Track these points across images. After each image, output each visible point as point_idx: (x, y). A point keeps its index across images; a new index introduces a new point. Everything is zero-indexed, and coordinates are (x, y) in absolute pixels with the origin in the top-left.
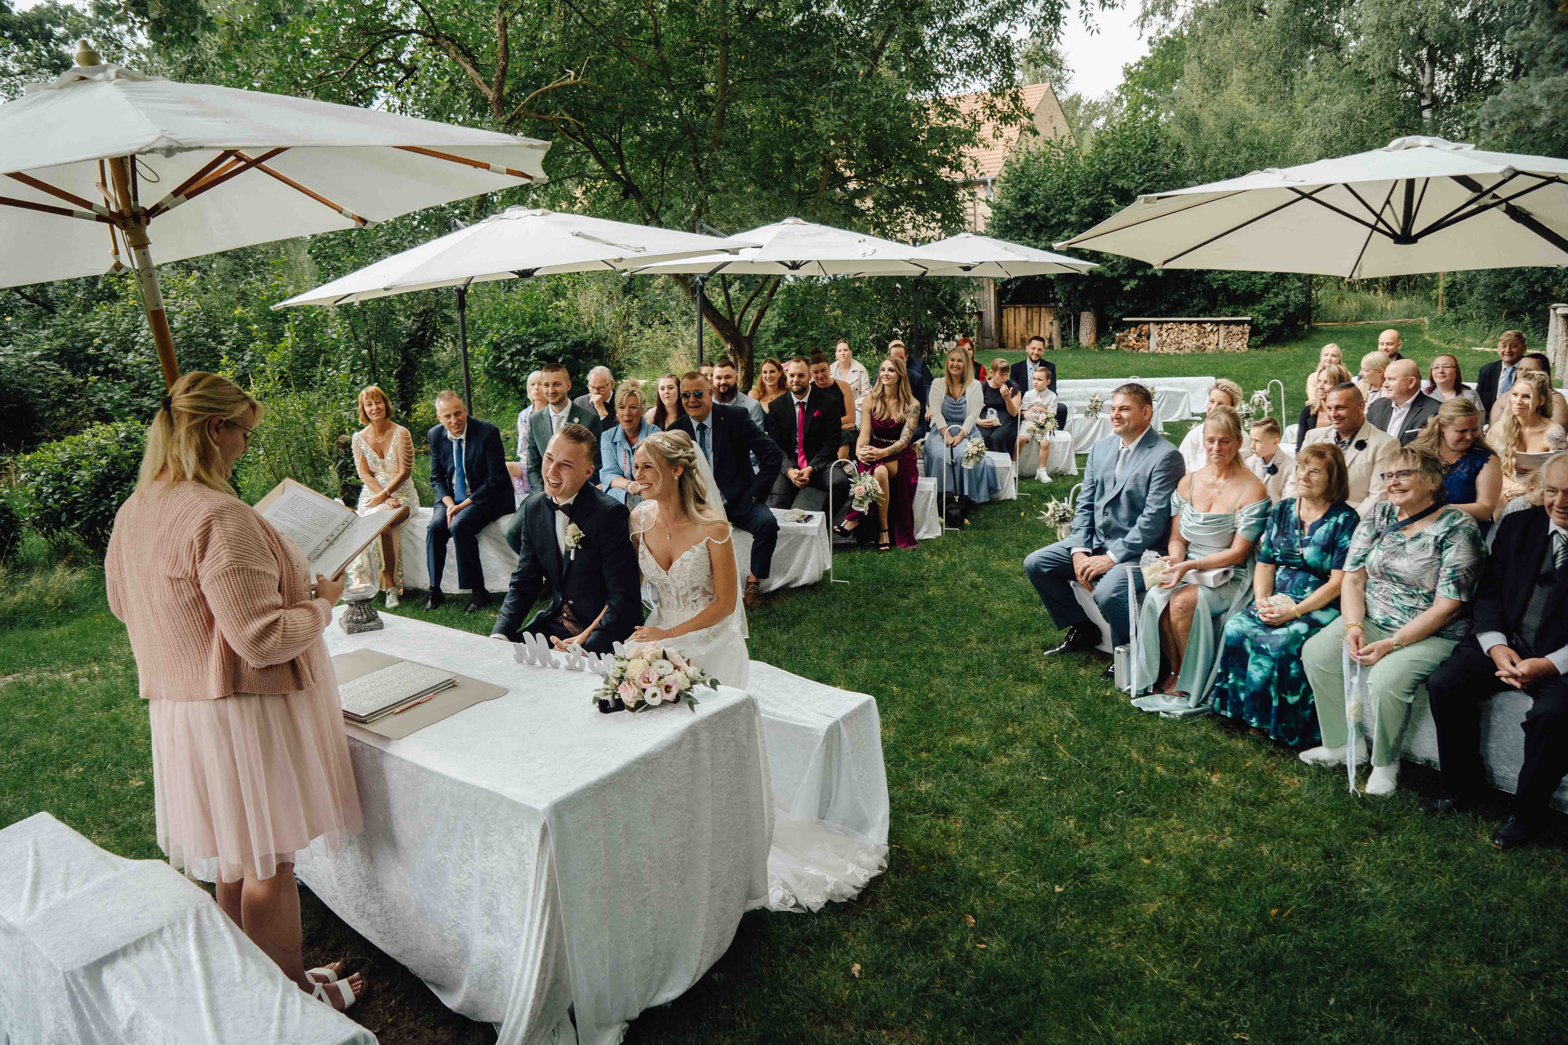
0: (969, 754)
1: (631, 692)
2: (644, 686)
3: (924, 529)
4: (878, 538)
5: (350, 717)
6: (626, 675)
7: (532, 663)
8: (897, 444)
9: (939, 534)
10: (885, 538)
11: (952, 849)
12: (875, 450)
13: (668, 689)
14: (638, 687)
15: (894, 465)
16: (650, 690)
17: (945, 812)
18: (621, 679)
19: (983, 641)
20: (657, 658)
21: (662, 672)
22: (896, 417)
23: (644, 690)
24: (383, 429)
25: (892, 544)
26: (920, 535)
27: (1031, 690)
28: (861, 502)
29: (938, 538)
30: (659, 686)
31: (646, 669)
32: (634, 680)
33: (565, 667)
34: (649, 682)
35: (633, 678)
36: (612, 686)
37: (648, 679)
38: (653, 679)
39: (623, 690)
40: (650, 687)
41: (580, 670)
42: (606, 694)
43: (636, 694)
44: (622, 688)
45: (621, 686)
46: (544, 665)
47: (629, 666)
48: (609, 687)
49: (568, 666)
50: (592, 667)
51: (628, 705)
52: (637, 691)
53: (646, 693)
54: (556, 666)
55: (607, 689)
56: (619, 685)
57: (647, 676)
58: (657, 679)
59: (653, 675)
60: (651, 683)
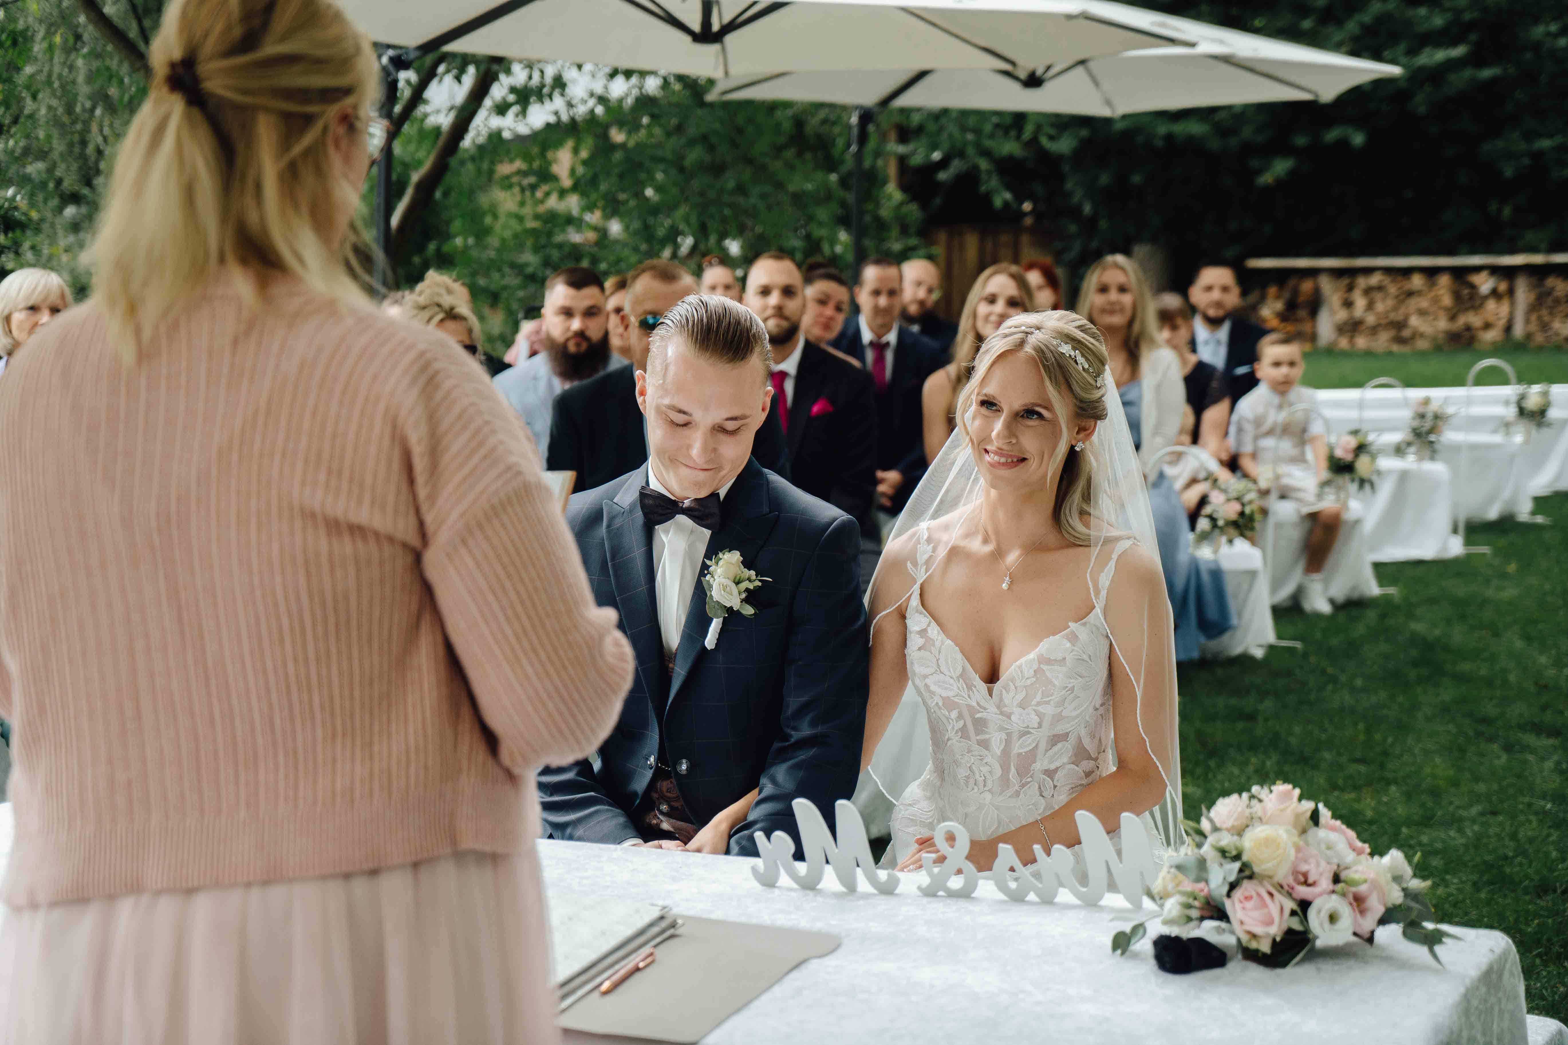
1: (1271, 909)
2: (1303, 892)
7: (809, 887)
13: (1360, 906)
14: (1286, 894)
16: (1321, 903)
20: (1306, 824)
23: (1304, 905)
30: (1344, 895)
31: (1298, 850)
32: (1270, 877)
33: (919, 888)
34: (1306, 883)
35: (1270, 873)
36: (1195, 899)
37: (1305, 875)
38: (1321, 874)
39: (1249, 905)
40: (1320, 895)
41: (965, 894)
42: (1189, 919)
43: (1287, 912)
44: (1248, 898)
45: (1238, 894)
46: (851, 887)
47: (1249, 843)
48: (1191, 901)
49: (929, 886)
50: (1002, 887)
51: (1254, 945)
52: (1290, 905)
53: (1312, 913)
54: (888, 890)
55: (1189, 906)
56: (1229, 895)
57: (1304, 868)
58: (1331, 875)
59: (1318, 865)
60: (1313, 884)
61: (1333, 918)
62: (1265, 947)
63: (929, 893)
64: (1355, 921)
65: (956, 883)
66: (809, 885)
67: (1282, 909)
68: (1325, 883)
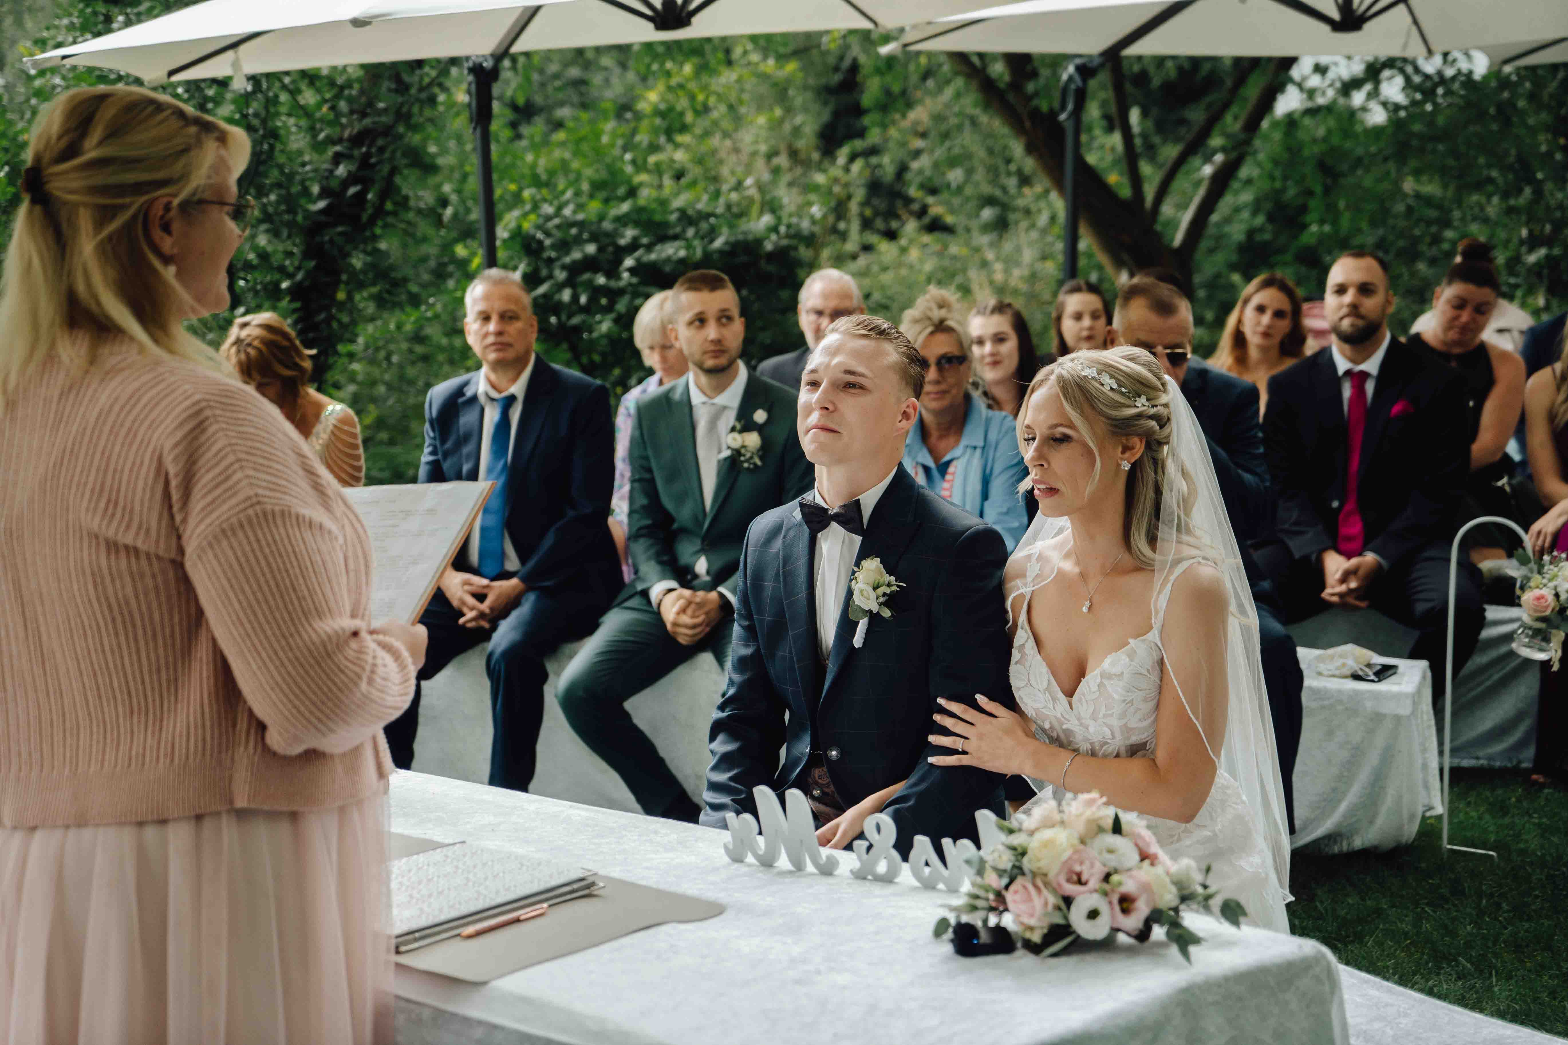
1: (1038, 902)
2: (1070, 889)
6: (1026, 863)
13: (1125, 902)
14: (1054, 891)
16: (1085, 901)
18: (1015, 873)
20: (1101, 830)
21: (1112, 861)
23: (1068, 901)
30: (1105, 894)
31: (1076, 852)
32: (1045, 875)
33: (851, 871)
34: (1080, 882)
35: (1044, 871)
36: (987, 891)
37: (1079, 875)
38: (1092, 875)
39: (1017, 897)
40: (1084, 893)
41: (888, 879)
42: (974, 908)
43: (1050, 907)
44: (1016, 892)
45: (1012, 888)
46: (799, 867)
47: (1034, 844)
48: (981, 893)
49: (859, 870)
50: (917, 875)
51: (1028, 935)
52: (1052, 900)
53: (1073, 908)
54: (827, 870)
55: (976, 897)
56: (1007, 887)
57: (1077, 868)
58: (1102, 876)
59: (1092, 865)
60: (1085, 884)
61: (1093, 914)
62: (1036, 937)
63: (860, 876)
64: (1113, 917)
65: (882, 868)
66: (767, 862)
67: (1046, 904)
68: (1094, 882)
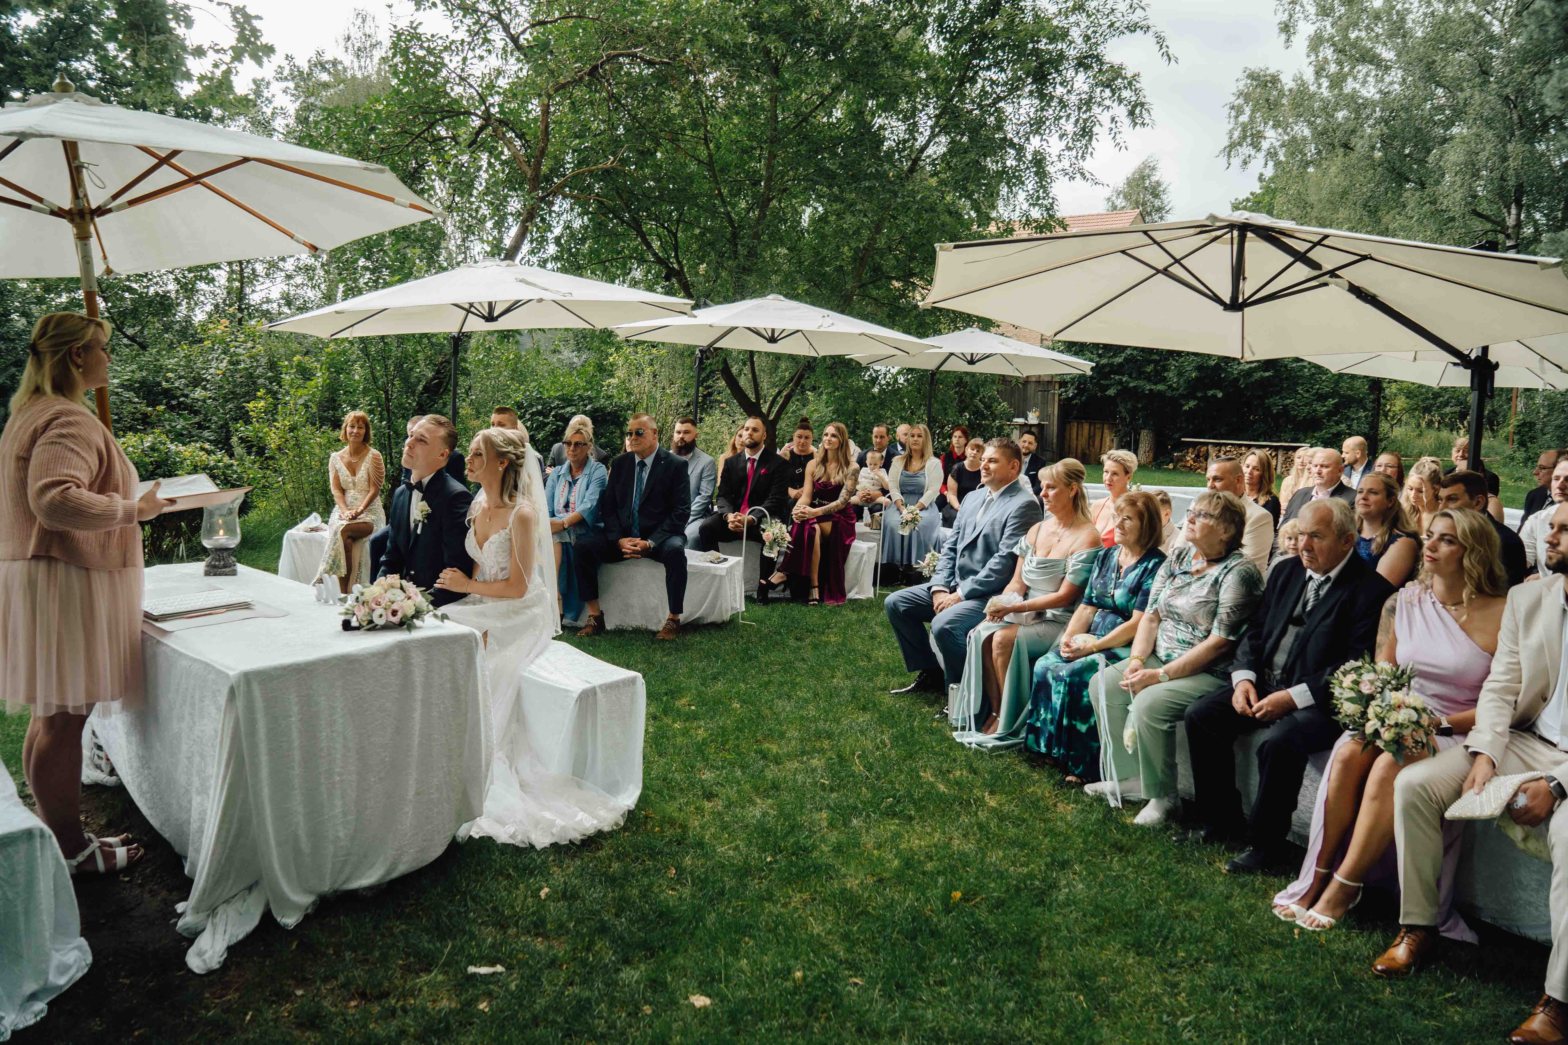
0: (764, 757)
1: (363, 611)
3: (855, 590)
4: (809, 593)
5: (148, 616)
6: (362, 598)
7: (326, 602)
8: (834, 504)
9: (871, 595)
10: (816, 594)
11: (695, 823)
12: (809, 509)
13: (394, 613)
14: (369, 608)
15: (828, 526)
16: (379, 611)
17: (710, 796)
18: (358, 601)
19: (847, 677)
20: (393, 587)
22: (835, 479)
23: (373, 611)
24: (359, 451)
25: (821, 600)
26: (851, 595)
27: (864, 718)
28: (771, 548)
29: (868, 599)
30: (386, 609)
31: (380, 594)
35: (368, 601)
38: (384, 602)
40: (379, 608)
52: (368, 611)
53: (375, 614)
57: (379, 600)
58: (388, 603)
59: (384, 599)
60: (380, 605)
61: (382, 617)
64: (389, 619)
68: (384, 605)
